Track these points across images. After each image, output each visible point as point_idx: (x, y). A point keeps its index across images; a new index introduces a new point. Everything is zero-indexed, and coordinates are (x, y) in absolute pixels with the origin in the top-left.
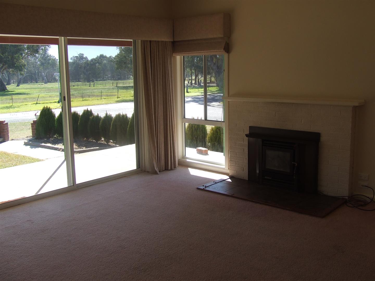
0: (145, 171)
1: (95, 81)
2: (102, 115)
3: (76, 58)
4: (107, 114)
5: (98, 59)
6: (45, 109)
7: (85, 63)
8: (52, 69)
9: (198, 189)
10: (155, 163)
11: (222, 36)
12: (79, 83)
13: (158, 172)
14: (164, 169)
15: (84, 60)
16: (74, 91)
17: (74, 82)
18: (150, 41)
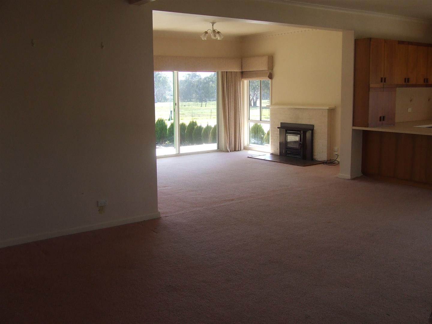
0: (222, 151)
1: (208, 101)
2: (204, 126)
3: (189, 76)
4: (208, 125)
5: (212, 77)
6: (160, 120)
7: (198, 81)
8: (162, 87)
9: (248, 157)
10: (227, 145)
11: (267, 69)
12: (191, 103)
13: (229, 151)
14: (234, 150)
15: (197, 78)
16: (185, 111)
17: (185, 102)
18: (227, 72)
